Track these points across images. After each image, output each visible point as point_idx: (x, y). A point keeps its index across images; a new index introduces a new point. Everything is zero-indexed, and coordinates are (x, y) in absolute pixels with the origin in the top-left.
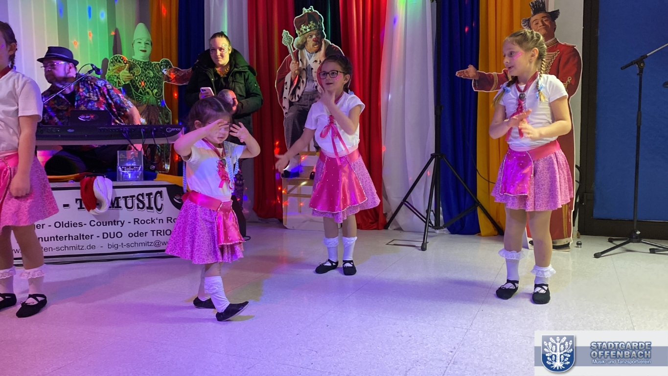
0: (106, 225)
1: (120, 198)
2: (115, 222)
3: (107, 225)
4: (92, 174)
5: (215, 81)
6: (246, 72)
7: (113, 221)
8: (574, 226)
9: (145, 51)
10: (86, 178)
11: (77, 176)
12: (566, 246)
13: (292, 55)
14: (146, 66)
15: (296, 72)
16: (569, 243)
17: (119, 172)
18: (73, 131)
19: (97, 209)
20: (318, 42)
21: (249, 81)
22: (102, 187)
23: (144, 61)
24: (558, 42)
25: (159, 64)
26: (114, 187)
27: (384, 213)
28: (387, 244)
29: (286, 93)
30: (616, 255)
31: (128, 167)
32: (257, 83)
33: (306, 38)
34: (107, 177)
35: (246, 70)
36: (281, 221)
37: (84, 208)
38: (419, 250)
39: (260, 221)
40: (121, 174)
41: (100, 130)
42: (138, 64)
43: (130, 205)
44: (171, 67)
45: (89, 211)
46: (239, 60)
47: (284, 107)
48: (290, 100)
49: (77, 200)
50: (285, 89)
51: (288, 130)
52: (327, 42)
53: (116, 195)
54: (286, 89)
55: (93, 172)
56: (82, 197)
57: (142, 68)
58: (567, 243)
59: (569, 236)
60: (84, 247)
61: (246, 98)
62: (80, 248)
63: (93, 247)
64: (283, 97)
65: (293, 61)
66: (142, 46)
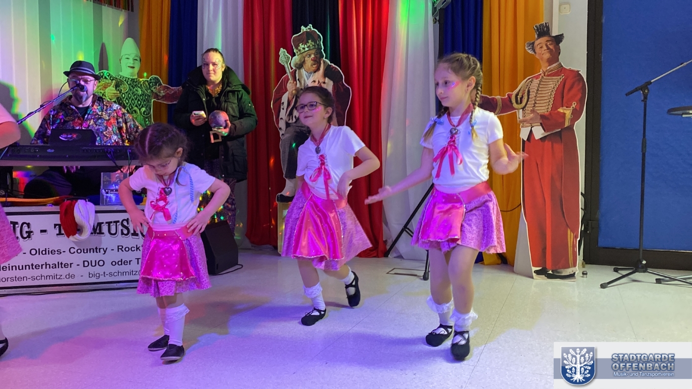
0: (87, 252)
1: (103, 223)
2: (97, 250)
3: (89, 252)
4: (73, 197)
5: (207, 101)
6: (239, 91)
7: (94, 248)
8: (579, 255)
9: (133, 67)
10: (66, 202)
11: (57, 199)
12: (572, 276)
13: (289, 75)
14: (134, 83)
15: (294, 92)
16: (574, 273)
17: (103, 195)
18: (53, 151)
19: (77, 235)
20: (317, 61)
21: (243, 100)
22: (83, 211)
23: (131, 77)
24: (562, 66)
25: (147, 81)
26: (97, 212)
27: (384, 240)
28: (388, 273)
29: (283, 114)
30: (622, 285)
31: (113, 190)
32: (251, 102)
33: (304, 58)
34: (89, 201)
35: (240, 89)
36: (276, 248)
37: (63, 234)
38: (421, 279)
39: (253, 248)
40: (105, 197)
41: (83, 150)
42: (125, 80)
43: (113, 231)
44: (160, 84)
45: (68, 237)
46: (232, 79)
47: (280, 129)
48: (287, 121)
49: (55, 225)
50: (281, 109)
51: (284, 152)
52: (327, 62)
53: (98, 220)
54: (283, 109)
55: (74, 196)
56: (61, 222)
57: (130, 84)
58: (573, 273)
59: (575, 265)
60: (62, 276)
61: (239, 119)
62: (58, 277)
63: (73, 276)
64: (280, 117)
65: (291, 81)
66: (130, 62)
